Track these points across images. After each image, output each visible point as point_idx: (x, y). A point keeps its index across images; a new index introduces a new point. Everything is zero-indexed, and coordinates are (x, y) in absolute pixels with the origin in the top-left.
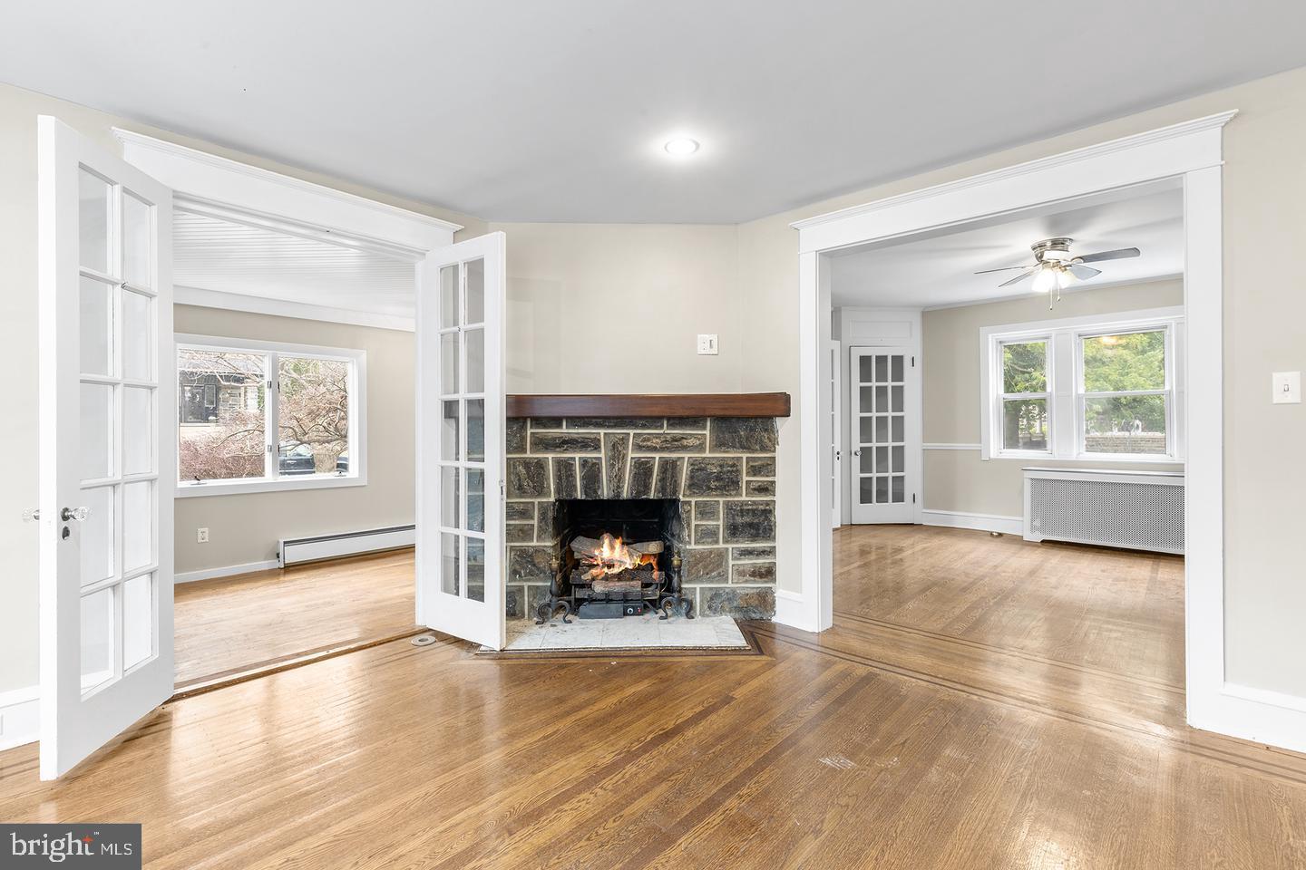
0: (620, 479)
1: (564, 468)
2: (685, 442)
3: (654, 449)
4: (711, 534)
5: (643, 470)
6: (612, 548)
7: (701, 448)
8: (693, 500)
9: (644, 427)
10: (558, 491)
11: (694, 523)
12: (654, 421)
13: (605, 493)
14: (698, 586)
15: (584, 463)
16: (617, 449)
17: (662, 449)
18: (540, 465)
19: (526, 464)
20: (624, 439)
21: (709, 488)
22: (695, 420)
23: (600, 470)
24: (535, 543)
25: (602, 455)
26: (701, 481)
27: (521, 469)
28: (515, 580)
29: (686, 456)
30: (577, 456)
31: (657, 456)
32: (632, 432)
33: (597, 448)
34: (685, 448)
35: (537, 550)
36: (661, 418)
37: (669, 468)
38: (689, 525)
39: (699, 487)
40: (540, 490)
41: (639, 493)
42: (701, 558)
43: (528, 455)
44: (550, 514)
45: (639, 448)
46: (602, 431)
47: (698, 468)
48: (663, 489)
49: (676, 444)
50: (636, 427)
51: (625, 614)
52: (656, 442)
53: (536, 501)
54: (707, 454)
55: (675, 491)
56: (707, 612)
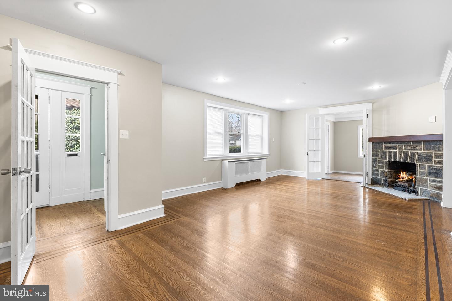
0: (400, 157)
1: (390, 153)
2: (417, 148)
3: (409, 150)
4: (424, 174)
5: (406, 155)
6: (403, 174)
7: (421, 149)
8: (419, 164)
9: (407, 144)
10: (389, 158)
11: (419, 170)
12: (408, 142)
13: (398, 160)
14: (420, 188)
15: (394, 152)
16: (401, 148)
17: (411, 150)
18: (385, 152)
19: (383, 152)
20: (402, 147)
21: (423, 161)
22: (419, 142)
23: (397, 154)
24: (384, 170)
25: (397, 151)
26: (420, 159)
27: (382, 153)
28: (381, 177)
29: (417, 152)
30: (392, 151)
31: (410, 151)
32: (404, 145)
33: (396, 149)
34: (417, 150)
35: (385, 171)
36: (410, 141)
37: (413, 155)
38: (418, 170)
39: (420, 160)
40: (385, 158)
41: (405, 160)
42: (421, 180)
43: (383, 150)
44: (387, 164)
45: (406, 149)
46: (397, 145)
47: (420, 156)
48: (411, 160)
49: (414, 148)
50: (405, 144)
51: (403, 191)
52: (409, 148)
53: (385, 160)
54: (423, 151)
55: (414, 161)
56: (422, 195)
